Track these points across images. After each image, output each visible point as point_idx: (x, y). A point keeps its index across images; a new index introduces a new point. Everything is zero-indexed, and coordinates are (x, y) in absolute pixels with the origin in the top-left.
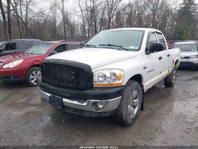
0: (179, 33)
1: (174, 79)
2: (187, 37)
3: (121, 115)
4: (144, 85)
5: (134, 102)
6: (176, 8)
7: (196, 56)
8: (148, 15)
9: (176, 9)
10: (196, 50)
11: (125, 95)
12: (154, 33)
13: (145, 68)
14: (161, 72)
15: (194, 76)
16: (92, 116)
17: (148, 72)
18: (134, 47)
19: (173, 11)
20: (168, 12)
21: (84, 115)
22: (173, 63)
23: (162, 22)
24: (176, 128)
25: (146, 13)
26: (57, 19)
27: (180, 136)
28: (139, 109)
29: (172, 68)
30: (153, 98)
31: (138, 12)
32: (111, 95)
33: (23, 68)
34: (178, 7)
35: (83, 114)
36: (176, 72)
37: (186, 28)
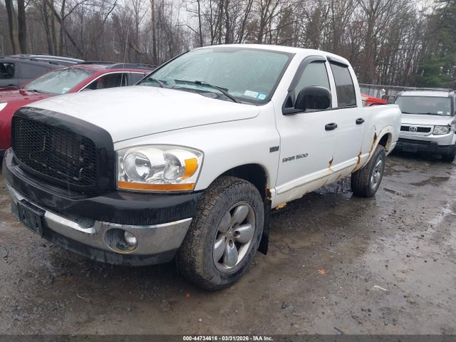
0: (427, 70)
1: (377, 180)
2: (443, 80)
3: (192, 263)
4: (272, 191)
5: (237, 233)
6: (425, 9)
7: (445, 128)
8: (356, 23)
9: (425, 13)
10: (449, 113)
11: (206, 215)
12: (324, 61)
13: (274, 149)
14: (331, 162)
15: (432, 175)
16: (109, 261)
17: (286, 160)
18: (257, 93)
19: (418, 17)
20: (406, 18)
21: (92, 258)
22: (374, 142)
23: (390, 39)
24: (335, 306)
25: (353, 16)
26: (140, 14)
27: (335, 328)
28: (253, 249)
29: (370, 152)
30: (310, 223)
31: (333, 12)
32: (158, 214)
33: (5, 124)
34: (431, 8)
35: (90, 254)
36: (383, 162)
37: (443, 58)
